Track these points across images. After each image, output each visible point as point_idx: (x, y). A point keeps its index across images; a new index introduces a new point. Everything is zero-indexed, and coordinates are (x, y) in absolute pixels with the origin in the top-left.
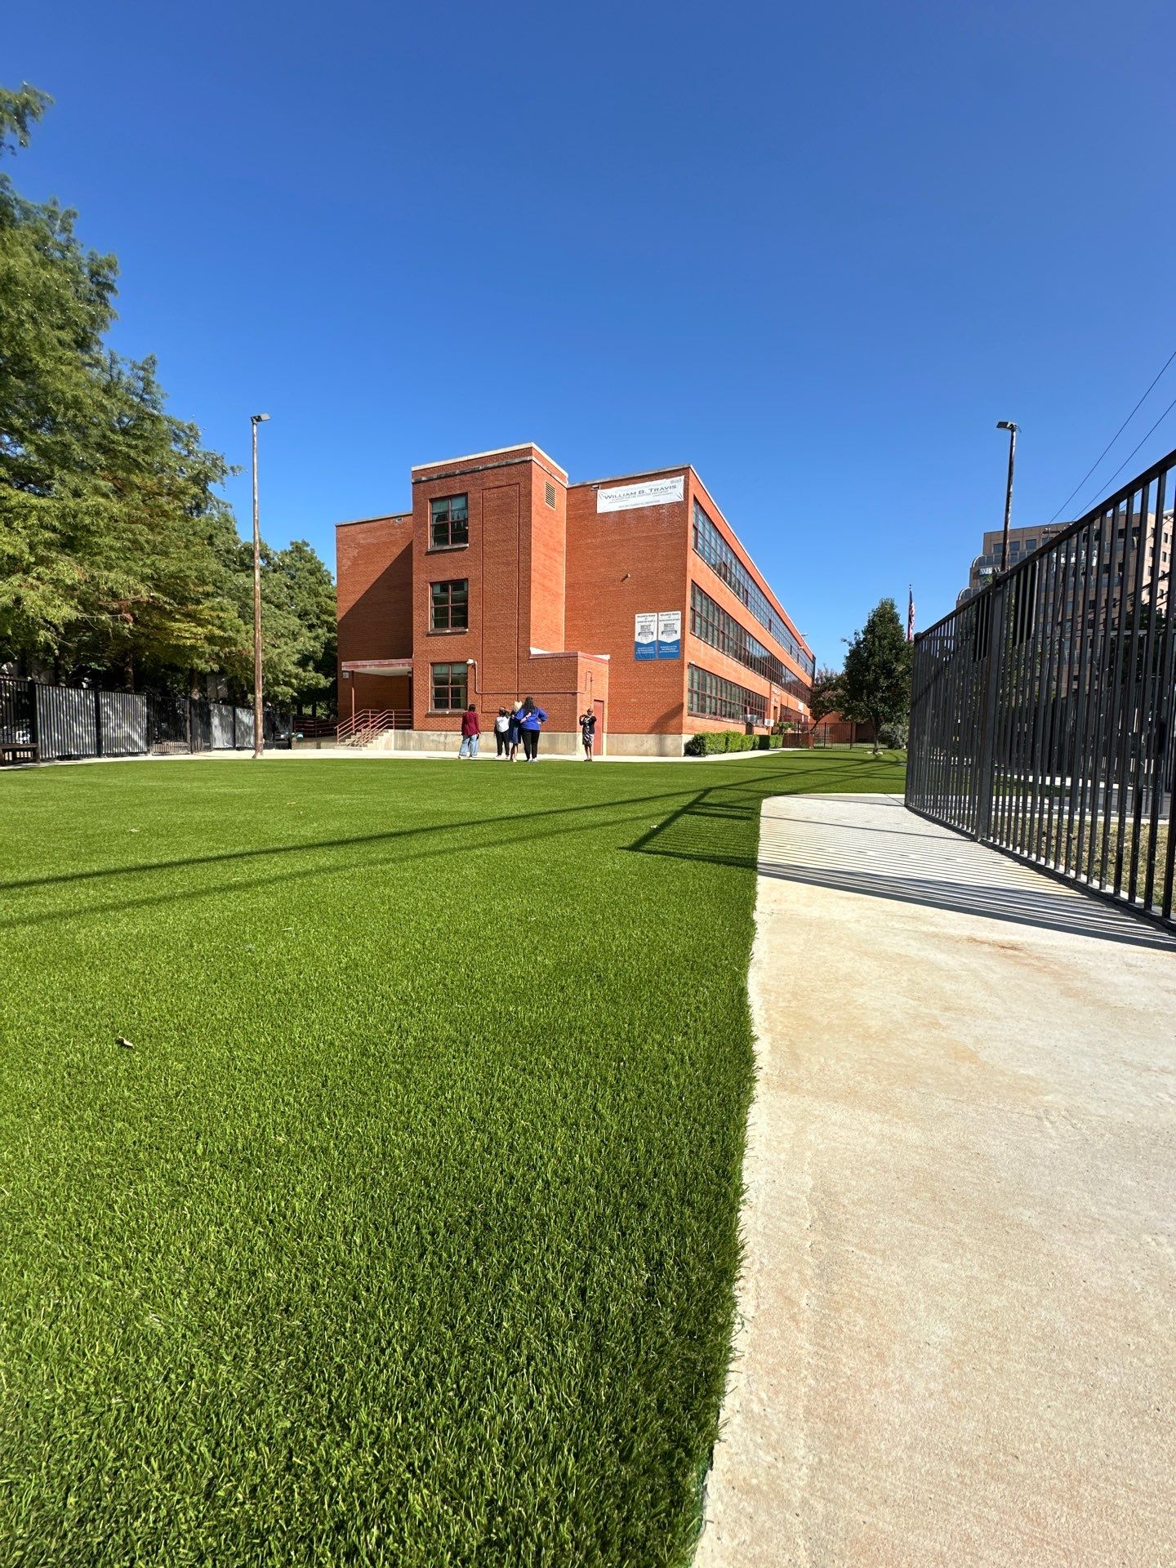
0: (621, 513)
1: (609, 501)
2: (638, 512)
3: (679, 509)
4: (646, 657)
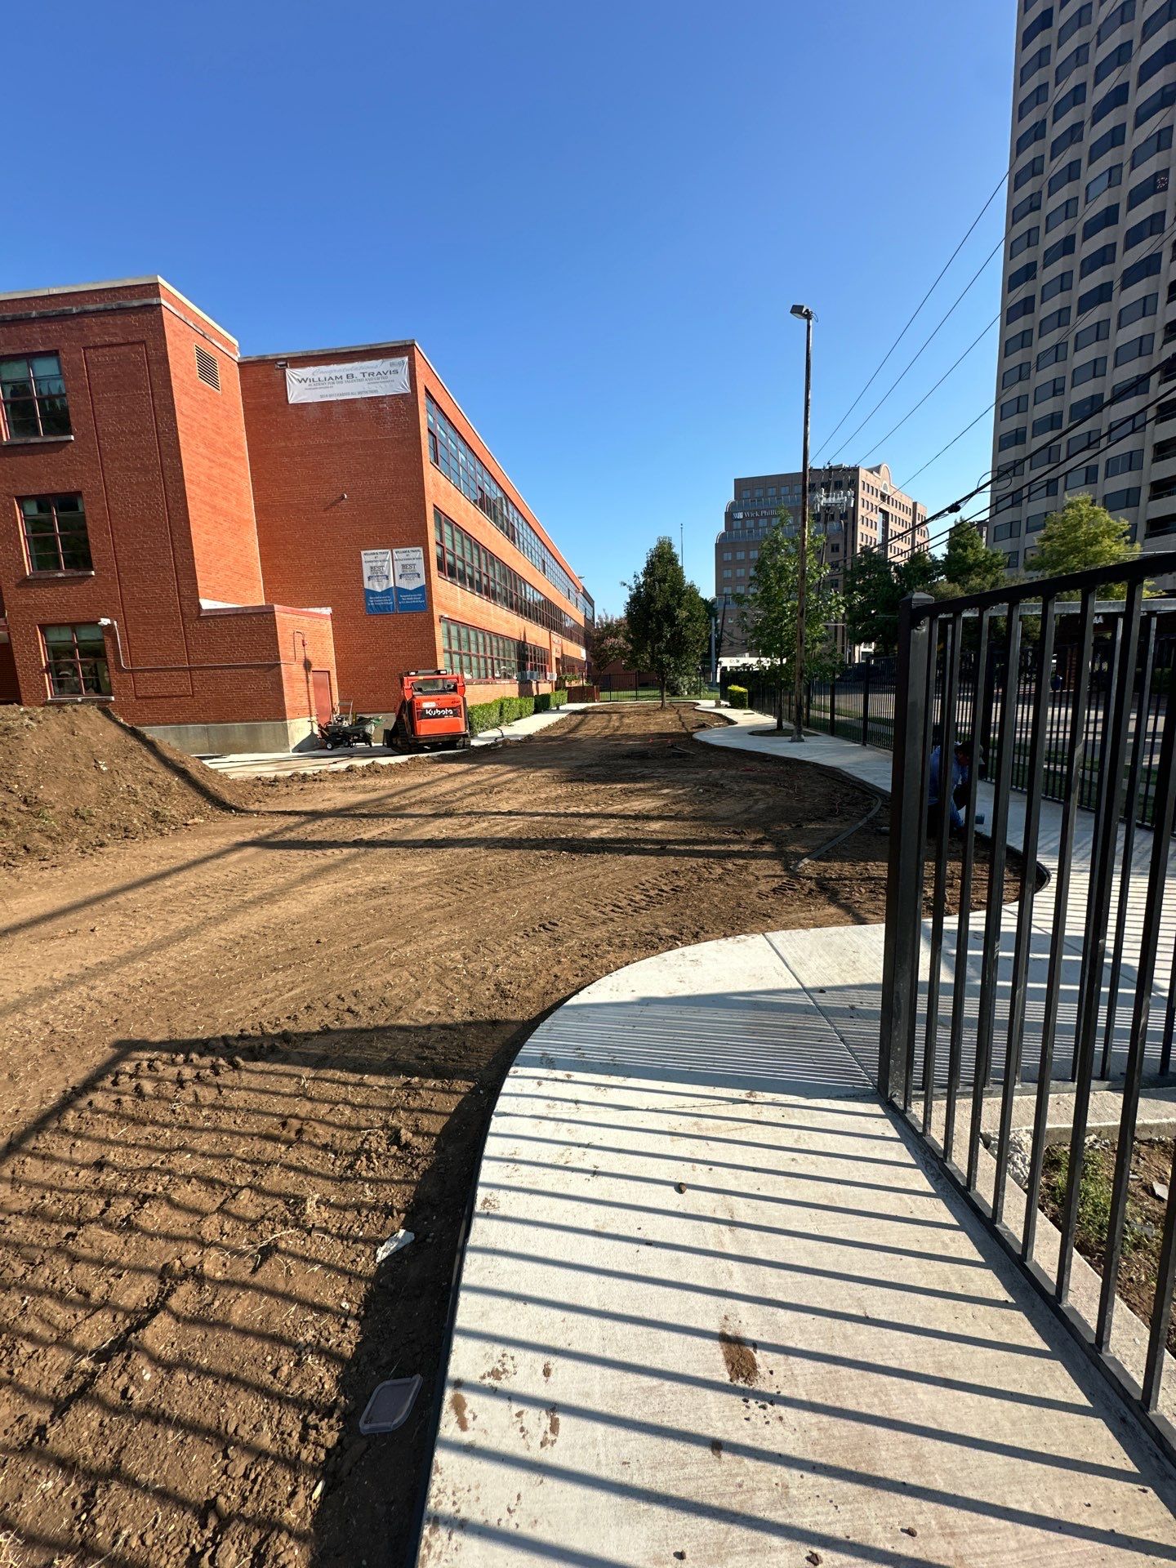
0: (326, 406)
1: (305, 387)
2: (347, 406)
3: (405, 405)
4: (382, 610)
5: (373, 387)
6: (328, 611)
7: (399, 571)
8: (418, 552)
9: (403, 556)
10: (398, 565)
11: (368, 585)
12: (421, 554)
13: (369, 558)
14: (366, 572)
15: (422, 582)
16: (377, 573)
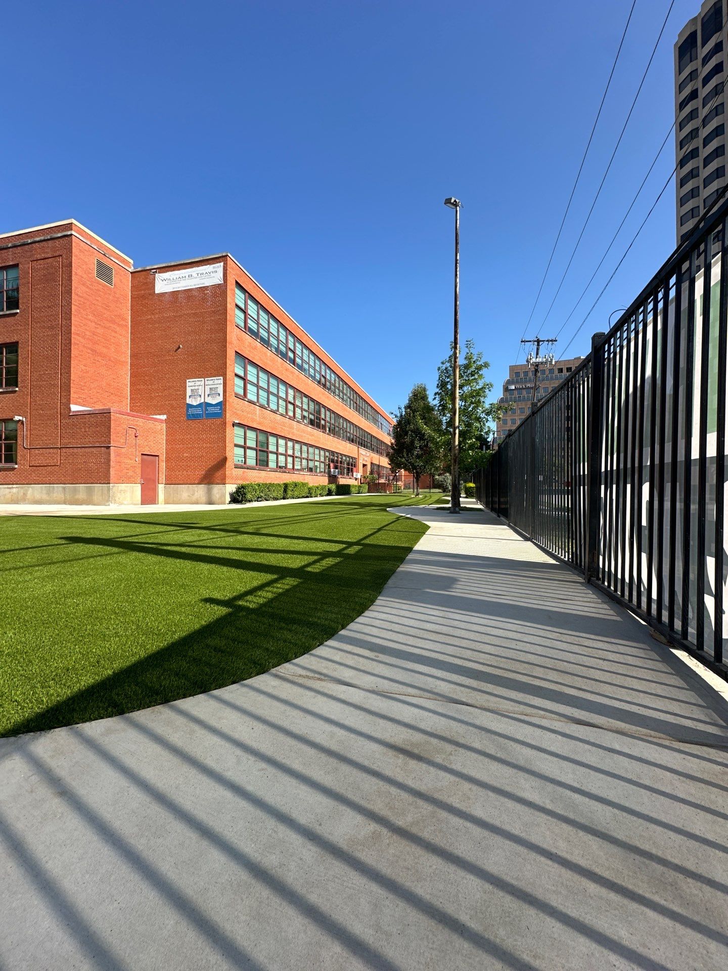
0: (175, 294)
1: (165, 283)
2: (188, 293)
3: (220, 291)
4: (195, 417)
5: (203, 281)
6: (164, 417)
7: (207, 392)
8: (219, 381)
9: (211, 382)
10: (207, 388)
11: (189, 401)
12: (222, 381)
13: (191, 384)
14: (189, 393)
15: (220, 399)
16: (195, 394)
